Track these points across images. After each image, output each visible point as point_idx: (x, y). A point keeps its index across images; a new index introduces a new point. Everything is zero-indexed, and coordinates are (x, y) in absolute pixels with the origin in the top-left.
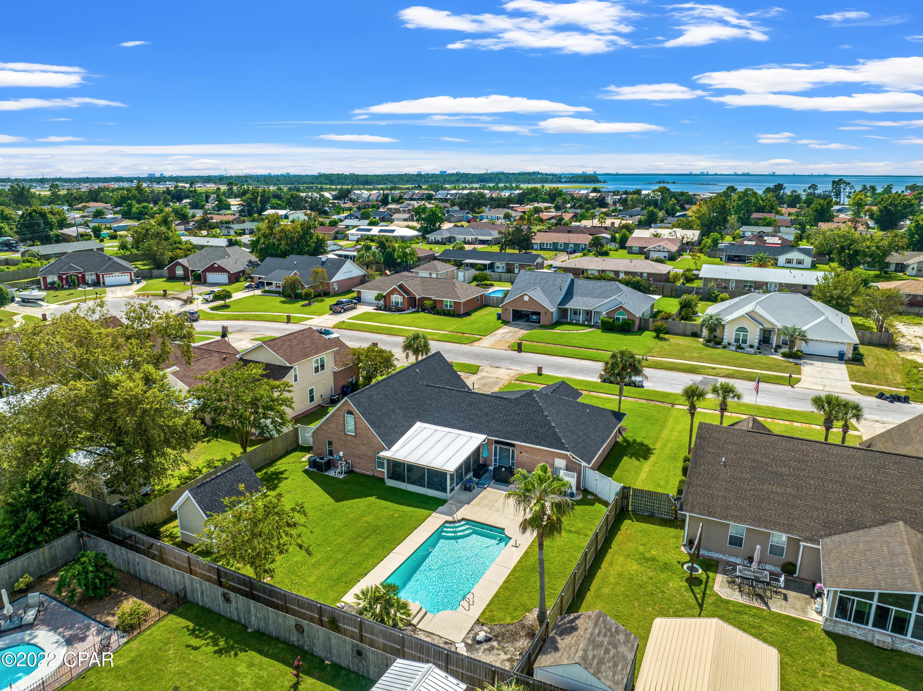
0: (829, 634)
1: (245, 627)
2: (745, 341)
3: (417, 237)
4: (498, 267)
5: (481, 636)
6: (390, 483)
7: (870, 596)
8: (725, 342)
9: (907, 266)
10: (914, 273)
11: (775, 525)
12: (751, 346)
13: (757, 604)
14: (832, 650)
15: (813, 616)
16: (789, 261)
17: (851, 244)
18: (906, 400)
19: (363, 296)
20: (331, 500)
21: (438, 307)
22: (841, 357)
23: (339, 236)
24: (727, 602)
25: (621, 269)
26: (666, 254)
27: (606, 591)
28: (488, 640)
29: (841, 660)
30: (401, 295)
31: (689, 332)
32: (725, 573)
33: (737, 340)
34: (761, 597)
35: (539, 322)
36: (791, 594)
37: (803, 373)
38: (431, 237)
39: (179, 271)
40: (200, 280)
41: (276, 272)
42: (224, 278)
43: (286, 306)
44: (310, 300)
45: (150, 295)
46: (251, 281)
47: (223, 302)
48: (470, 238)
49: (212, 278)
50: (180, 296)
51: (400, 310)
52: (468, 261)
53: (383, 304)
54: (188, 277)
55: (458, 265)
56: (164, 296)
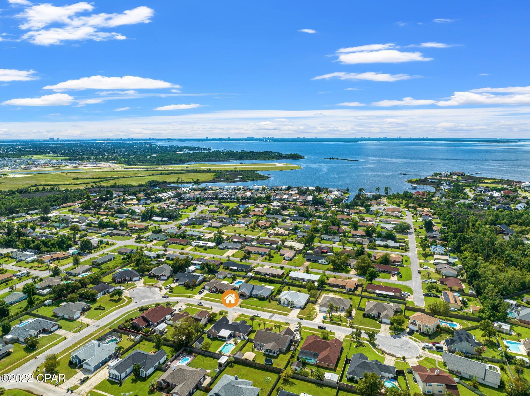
0: (261, 352)
2: (284, 303)
3: (215, 246)
4: (239, 269)
9: (351, 265)
10: (352, 267)
12: (285, 305)
14: (263, 355)
16: (322, 262)
18: (302, 319)
19: (205, 287)
20: (211, 341)
22: (301, 308)
23: (188, 243)
24: (255, 351)
25: (270, 273)
26: (290, 258)
28: (229, 354)
30: (215, 288)
31: (276, 300)
32: (256, 348)
35: (245, 297)
37: (292, 312)
38: (220, 246)
39: (152, 275)
40: (158, 278)
41: (182, 278)
42: (165, 278)
43: (187, 291)
44: (192, 288)
45: (149, 285)
46: (174, 280)
47: (171, 290)
48: (232, 247)
49: (162, 278)
50: (157, 285)
51: (215, 292)
52: (231, 267)
53: (211, 291)
54: (154, 276)
55: (228, 268)
56: (152, 285)
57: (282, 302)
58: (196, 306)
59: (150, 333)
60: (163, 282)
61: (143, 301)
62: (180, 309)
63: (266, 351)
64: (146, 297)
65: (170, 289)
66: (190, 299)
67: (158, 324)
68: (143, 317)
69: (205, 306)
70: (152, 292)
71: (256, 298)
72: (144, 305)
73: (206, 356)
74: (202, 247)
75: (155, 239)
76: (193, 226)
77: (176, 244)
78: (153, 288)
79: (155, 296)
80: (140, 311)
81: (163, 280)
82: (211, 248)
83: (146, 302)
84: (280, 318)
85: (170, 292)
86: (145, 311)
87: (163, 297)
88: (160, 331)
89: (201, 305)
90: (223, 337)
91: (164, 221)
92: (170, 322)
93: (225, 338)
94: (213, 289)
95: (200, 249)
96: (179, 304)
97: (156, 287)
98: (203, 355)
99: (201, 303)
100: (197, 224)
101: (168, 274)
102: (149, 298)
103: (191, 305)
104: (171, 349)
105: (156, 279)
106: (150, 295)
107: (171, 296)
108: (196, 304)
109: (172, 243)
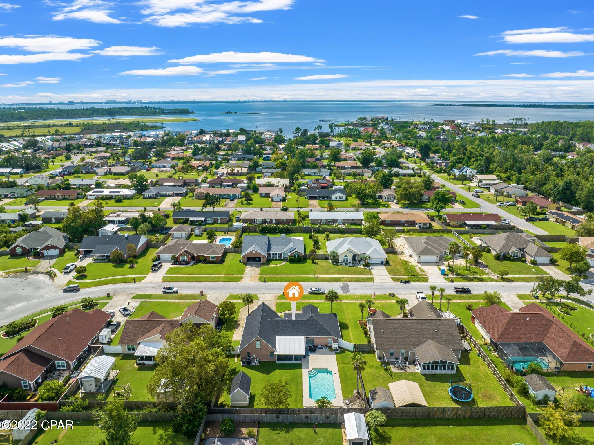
0: (422, 374)
1: (285, 423)
2: (347, 261)
3: (135, 194)
4: (209, 221)
5: (348, 403)
6: (278, 362)
7: (430, 363)
8: (340, 261)
9: (383, 197)
10: (386, 200)
11: (401, 348)
12: (350, 262)
13: (403, 372)
14: (424, 378)
15: (417, 371)
16: (336, 198)
17: (362, 191)
18: (409, 282)
19: (161, 257)
20: (265, 375)
21: (207, 259)
22: (382, 263)
23: (80, 196)
24: (397, 373)
25: (273, 218)
26: (281, 198)
27: (367, 380)
28: (350, 403)
29: (427, 380)
30: (186, 255)
31: (324, 258)
32: (392, 365)
33: (344, 261)
34: (404, 369)
35: (260, 261)
36: (410, 366)
37: (373, 274)
38: (146, 194)
39: (19, 250)
40: (38, 255)
41: (98, 247)
42: (56, 252)
43: (120, 269)
44: (131, 262)
45: (16, 272)
46: (79, 253)
47: (82, 273)
48: (170, 193)
49: (46, 253)
50: (38, 270)
51: (187, 263)
52: (191, 219)
53: (176, 261)
54: (26, 253)
55: (185, 222)
56: (26, 271)
57: (341, 259)
58: (160, 297)
59: (67, 397)
60: (53, 261)
61: (10, 308)
62: (125, 310)
63: (424, 368)
64: (17, 298)
65: (78, 272)
66: (137, 285)
67: (82, 361)
68: (28, 352)
69: (181, 292)
70: (30, 284)
71: (283, 260)
72: (18, 318)
73: (290, 426)
74: (111, 198)
75: (6, 196)
76: (76, 175)
77: (55, 199)
78: (31, 276)
79: (42, 292)
80: (8, 334)
81: (51, 257)
82: (129, 199)
83: (20, 310)
84: (365, 287)
85: (78, 278)
86: (25, 334)
87: (65, 291)
88: (97, 380)
89: (174, 293)
90: (289, 357)
91: (17, 173)
92: (117, 348)
93: (297, 357)
94: (182, 258)
95: (108, 201)
96: (115, 299)
97: (37, 273)
98: (273, 426)
99: (170, 288)
100: (82, 173)
101: (62, 244)
102: (26, 298)
103: (149, 296)
104: (160, 431)
105: (31, 258)
106: (28, 291)
107: (86, 286)
108: (160, 292)
109: (46, 199)
